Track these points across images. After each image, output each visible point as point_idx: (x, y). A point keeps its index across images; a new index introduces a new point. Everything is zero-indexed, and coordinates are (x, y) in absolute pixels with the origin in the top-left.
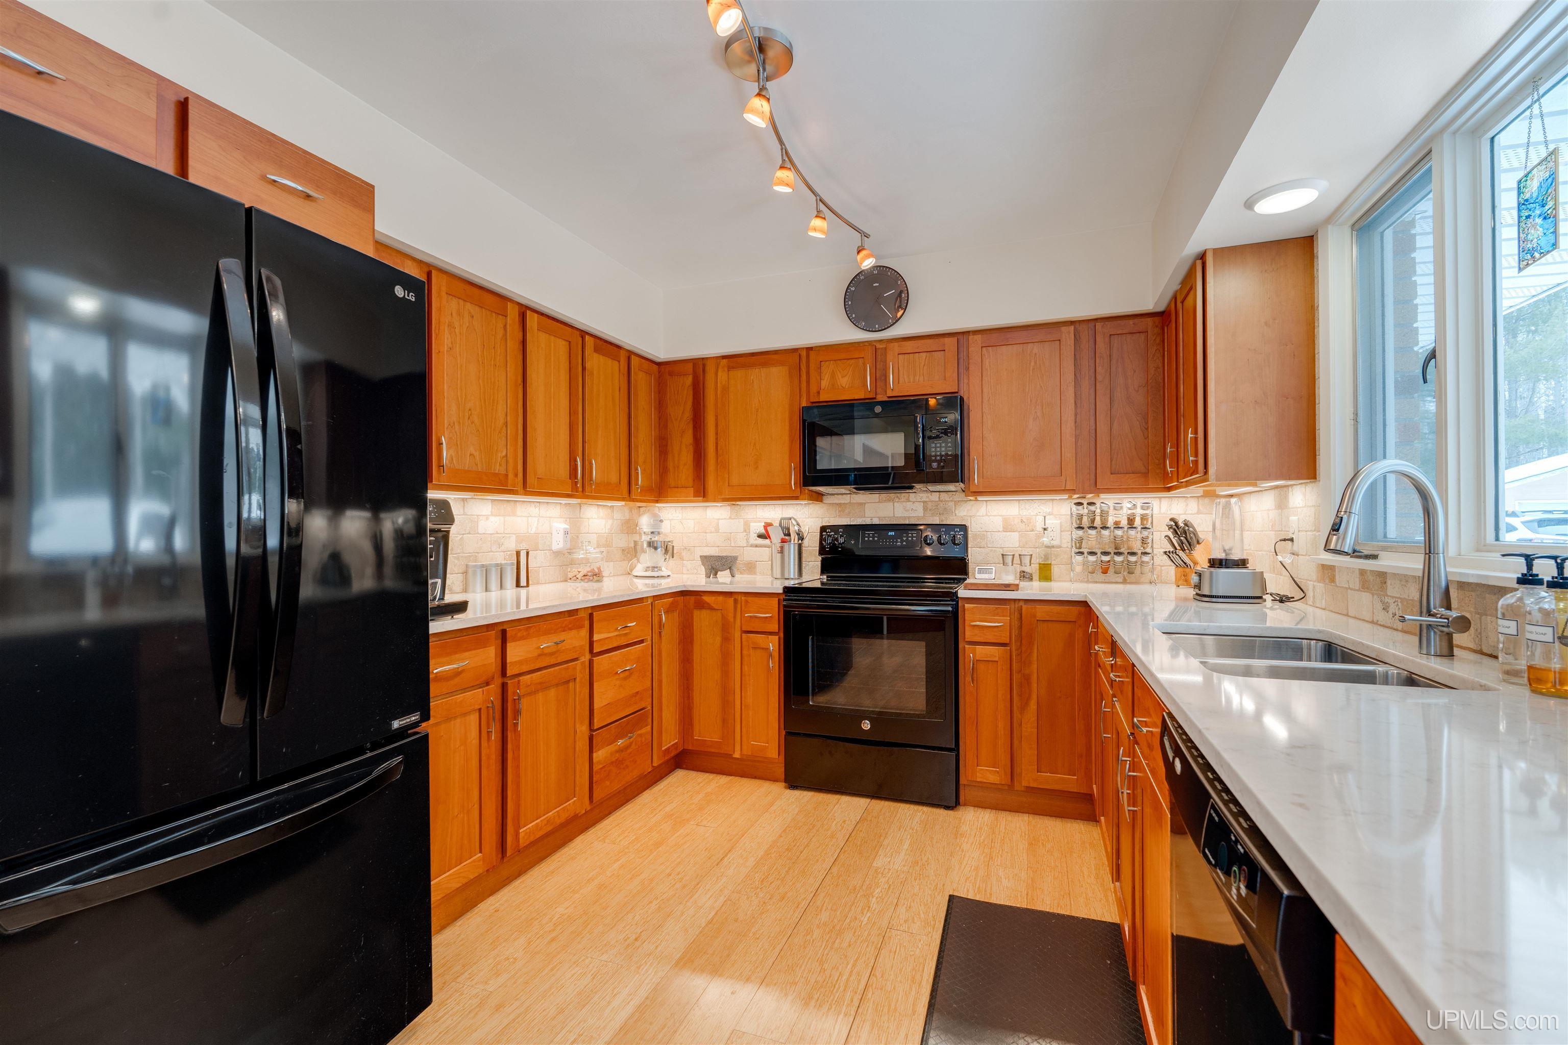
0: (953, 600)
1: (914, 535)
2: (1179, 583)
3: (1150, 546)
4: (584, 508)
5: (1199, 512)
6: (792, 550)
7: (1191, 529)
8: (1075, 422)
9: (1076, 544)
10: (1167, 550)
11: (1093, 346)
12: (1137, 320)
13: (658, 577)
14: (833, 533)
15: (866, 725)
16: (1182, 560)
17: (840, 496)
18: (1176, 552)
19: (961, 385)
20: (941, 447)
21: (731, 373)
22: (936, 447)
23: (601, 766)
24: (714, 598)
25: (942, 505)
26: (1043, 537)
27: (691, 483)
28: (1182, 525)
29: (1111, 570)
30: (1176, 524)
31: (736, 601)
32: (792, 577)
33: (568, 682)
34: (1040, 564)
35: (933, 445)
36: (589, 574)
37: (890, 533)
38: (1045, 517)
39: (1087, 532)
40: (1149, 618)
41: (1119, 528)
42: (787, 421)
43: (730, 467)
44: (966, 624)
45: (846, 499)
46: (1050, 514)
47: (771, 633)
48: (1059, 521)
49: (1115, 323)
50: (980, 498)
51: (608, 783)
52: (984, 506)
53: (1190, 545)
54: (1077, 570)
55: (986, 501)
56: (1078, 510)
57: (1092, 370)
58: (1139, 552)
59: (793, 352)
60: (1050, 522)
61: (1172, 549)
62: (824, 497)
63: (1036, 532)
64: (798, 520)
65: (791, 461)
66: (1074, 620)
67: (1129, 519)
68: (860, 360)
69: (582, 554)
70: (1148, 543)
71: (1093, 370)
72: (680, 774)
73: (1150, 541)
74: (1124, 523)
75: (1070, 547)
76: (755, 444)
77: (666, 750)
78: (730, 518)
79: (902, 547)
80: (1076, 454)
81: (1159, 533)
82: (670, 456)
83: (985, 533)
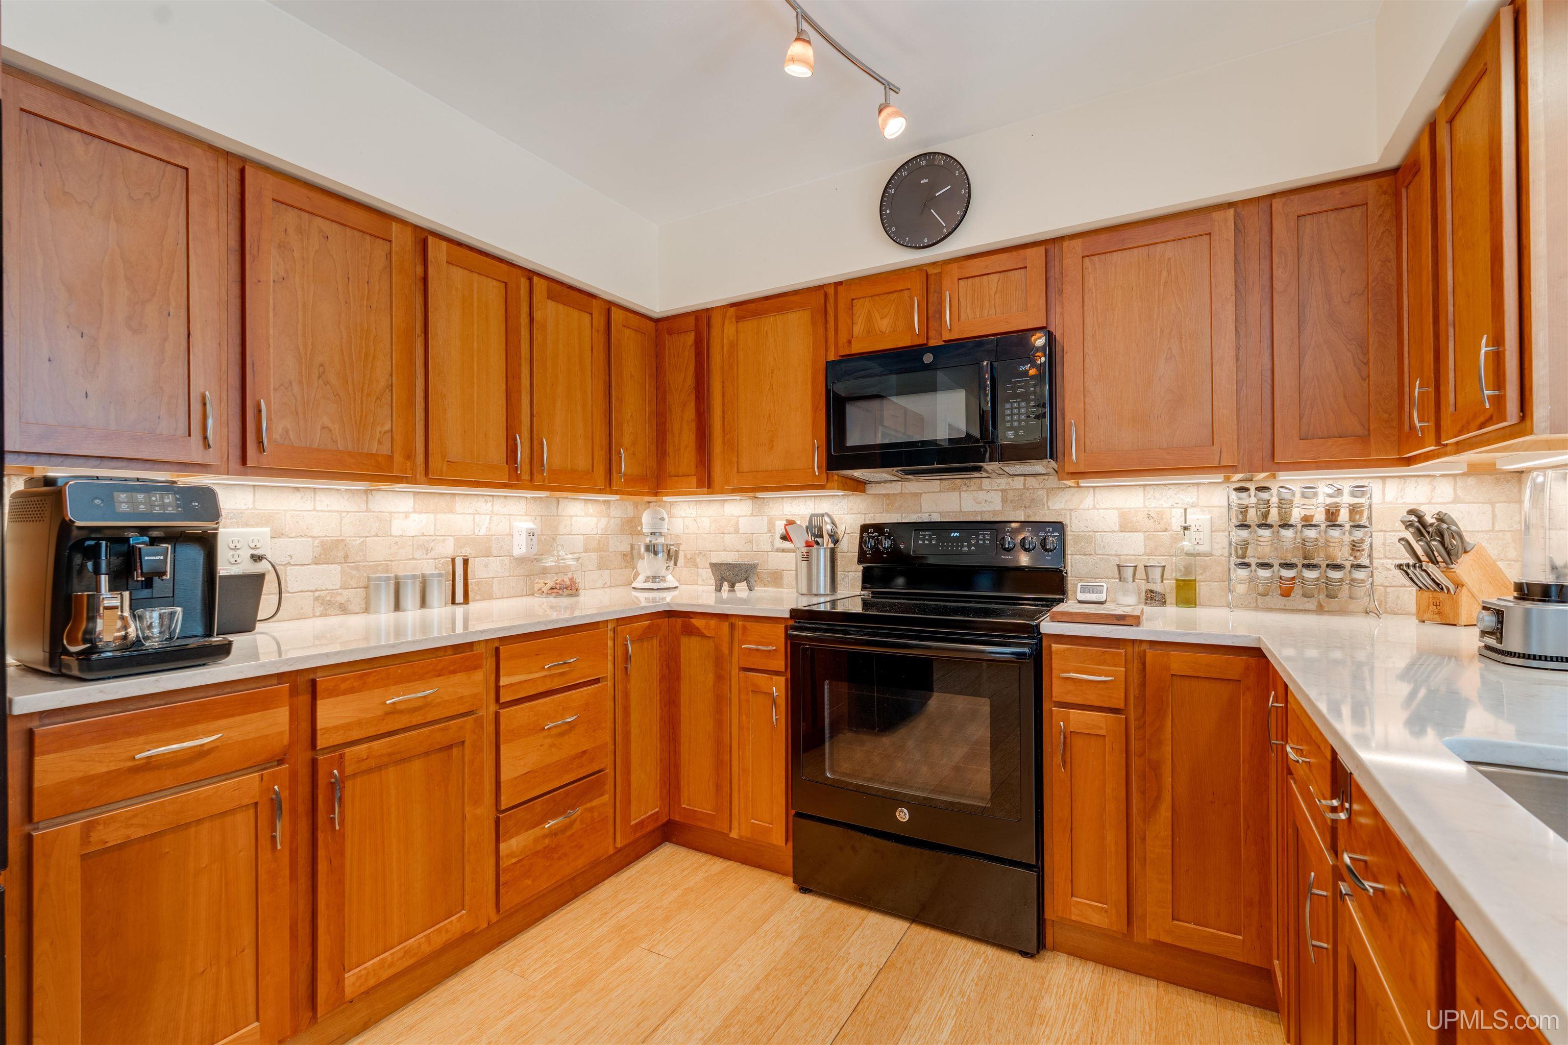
0: (1033, 638)
1: (987, 537)
2: (1425, 617)
3: (1366, 555)
4: (563, 503)
5: (1456, 500)
6: (821, 556)
7: (1454, 528)
8: (1237, 360)
9: (1236, 551)
10: (1404, 562)
11: (1268, 238)
12: (1346, 187)
13: (658, 589)
14: (876, 534)
15: (903, 815)
16: (1433, 580)
17: (888, 485)
18: (1421, 567)
19: (1052, 316)
20: (1019, 408)
21: (740, 324)
22: (1012, 409)
23: (514, 860)
24: (704, 621)
25: (1028, 495)
26: (1183, 540)
27: (693, 471)
28: (1429, 519)
29: (1297, 591)
30: (1420, 519)
31: (732, 627)
32: (822, 592)
33: (450, 747)
34: (1177, 580)
35: (1008, 406)
36: (558, 586)
37: (953, 534)
38: (1185, 510)
39: (1256, 532)
40: (1366, 669)
41: (1311, 525)
42: (809, 383)
43: (740, 448)
44: (1054, 675)
45: (896, 488)
46: (1193, 505)
47: (777, 673)
48: (1208, 517)
49: (1308, 195)
50: (1084, 483)
51: (529, 882)
52: (1091, 494)
53: (1449, 554)
54: (1238, 591)
55: (1094, 487)
56: (1240, 499)
57: (1266, 277)
58: (1348, 565)
59: (818, 290)
60: (1193, 518)
61: (1412, 562)
62: (868, 487)
63: (1171, 533)
64: (834, 516)
65: (814, 437)
66: (1236, 678)
67: (1328, 512)
68: (906, 292)
69: (552, 561)
70: (1363, 550)
71: (1268, 276)
72: (667, 850)
73: (1366, 546)
74: (1319, 517)
75: (1227, 554)
76: (769, 416)
77: (636, 824)
78: (752, 515)
79: (969, 553)
80: (1238, 410)
81: (1382, 534)
82: (669, 436)
83: (1092, 534)
